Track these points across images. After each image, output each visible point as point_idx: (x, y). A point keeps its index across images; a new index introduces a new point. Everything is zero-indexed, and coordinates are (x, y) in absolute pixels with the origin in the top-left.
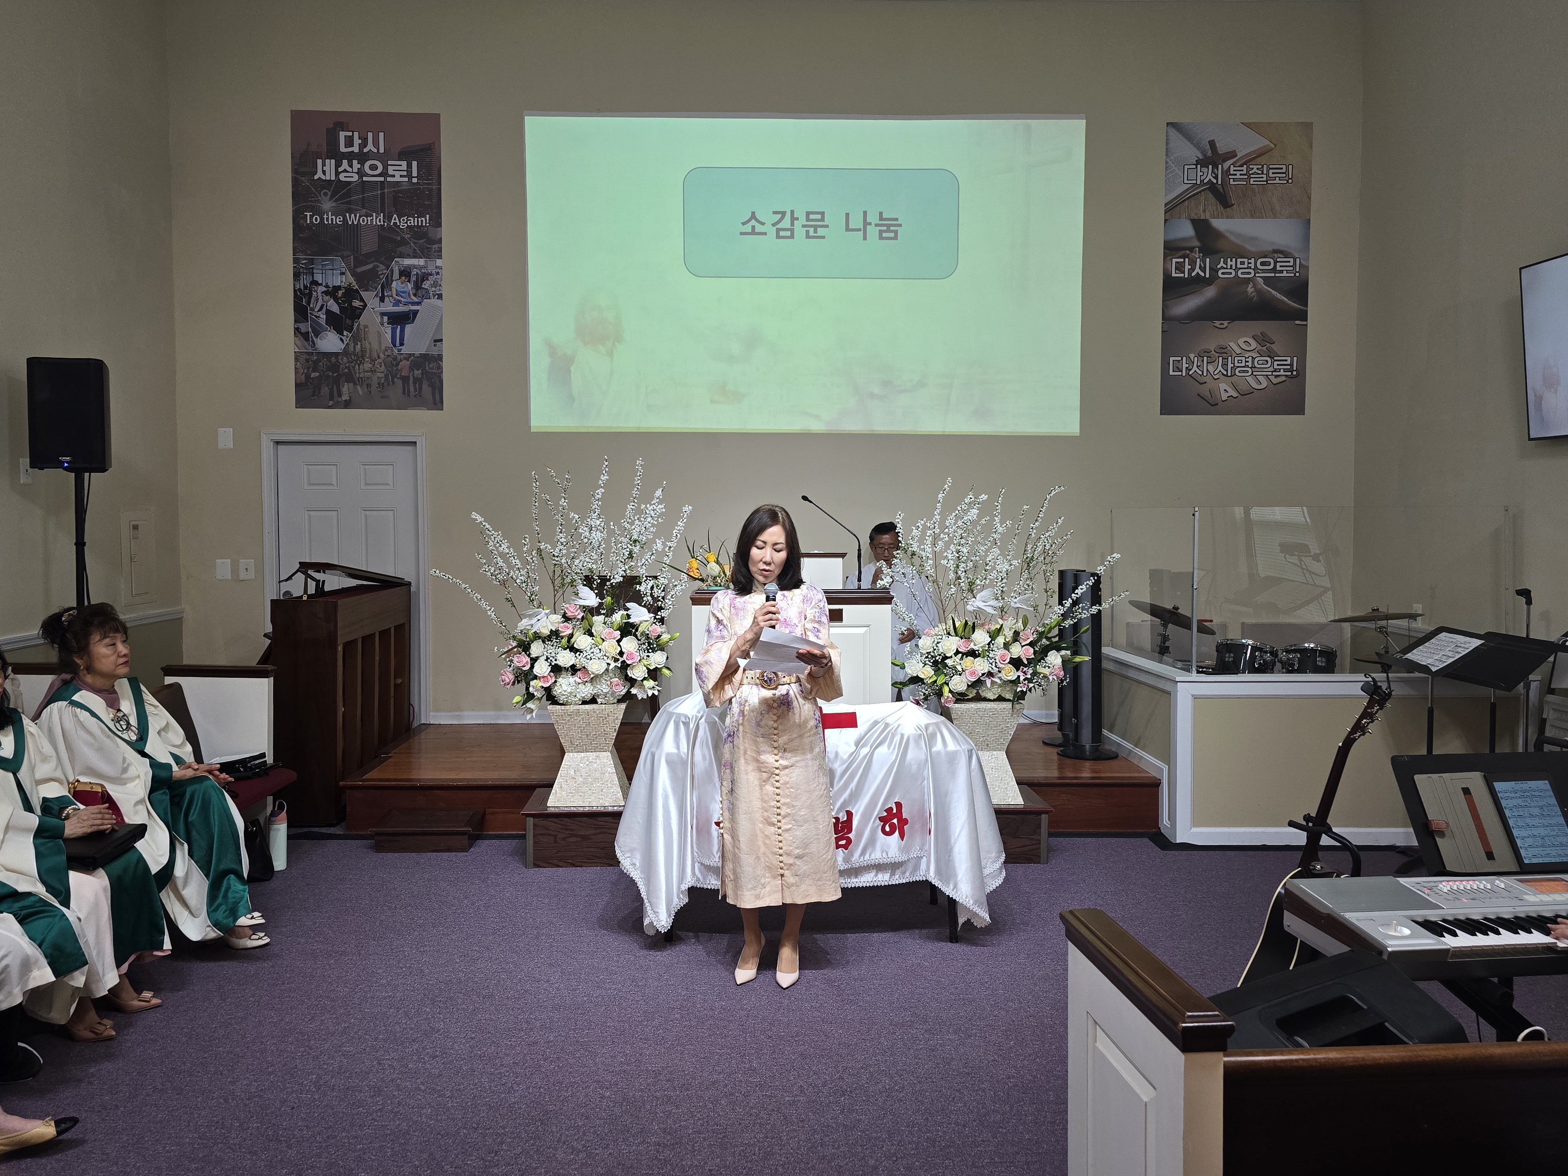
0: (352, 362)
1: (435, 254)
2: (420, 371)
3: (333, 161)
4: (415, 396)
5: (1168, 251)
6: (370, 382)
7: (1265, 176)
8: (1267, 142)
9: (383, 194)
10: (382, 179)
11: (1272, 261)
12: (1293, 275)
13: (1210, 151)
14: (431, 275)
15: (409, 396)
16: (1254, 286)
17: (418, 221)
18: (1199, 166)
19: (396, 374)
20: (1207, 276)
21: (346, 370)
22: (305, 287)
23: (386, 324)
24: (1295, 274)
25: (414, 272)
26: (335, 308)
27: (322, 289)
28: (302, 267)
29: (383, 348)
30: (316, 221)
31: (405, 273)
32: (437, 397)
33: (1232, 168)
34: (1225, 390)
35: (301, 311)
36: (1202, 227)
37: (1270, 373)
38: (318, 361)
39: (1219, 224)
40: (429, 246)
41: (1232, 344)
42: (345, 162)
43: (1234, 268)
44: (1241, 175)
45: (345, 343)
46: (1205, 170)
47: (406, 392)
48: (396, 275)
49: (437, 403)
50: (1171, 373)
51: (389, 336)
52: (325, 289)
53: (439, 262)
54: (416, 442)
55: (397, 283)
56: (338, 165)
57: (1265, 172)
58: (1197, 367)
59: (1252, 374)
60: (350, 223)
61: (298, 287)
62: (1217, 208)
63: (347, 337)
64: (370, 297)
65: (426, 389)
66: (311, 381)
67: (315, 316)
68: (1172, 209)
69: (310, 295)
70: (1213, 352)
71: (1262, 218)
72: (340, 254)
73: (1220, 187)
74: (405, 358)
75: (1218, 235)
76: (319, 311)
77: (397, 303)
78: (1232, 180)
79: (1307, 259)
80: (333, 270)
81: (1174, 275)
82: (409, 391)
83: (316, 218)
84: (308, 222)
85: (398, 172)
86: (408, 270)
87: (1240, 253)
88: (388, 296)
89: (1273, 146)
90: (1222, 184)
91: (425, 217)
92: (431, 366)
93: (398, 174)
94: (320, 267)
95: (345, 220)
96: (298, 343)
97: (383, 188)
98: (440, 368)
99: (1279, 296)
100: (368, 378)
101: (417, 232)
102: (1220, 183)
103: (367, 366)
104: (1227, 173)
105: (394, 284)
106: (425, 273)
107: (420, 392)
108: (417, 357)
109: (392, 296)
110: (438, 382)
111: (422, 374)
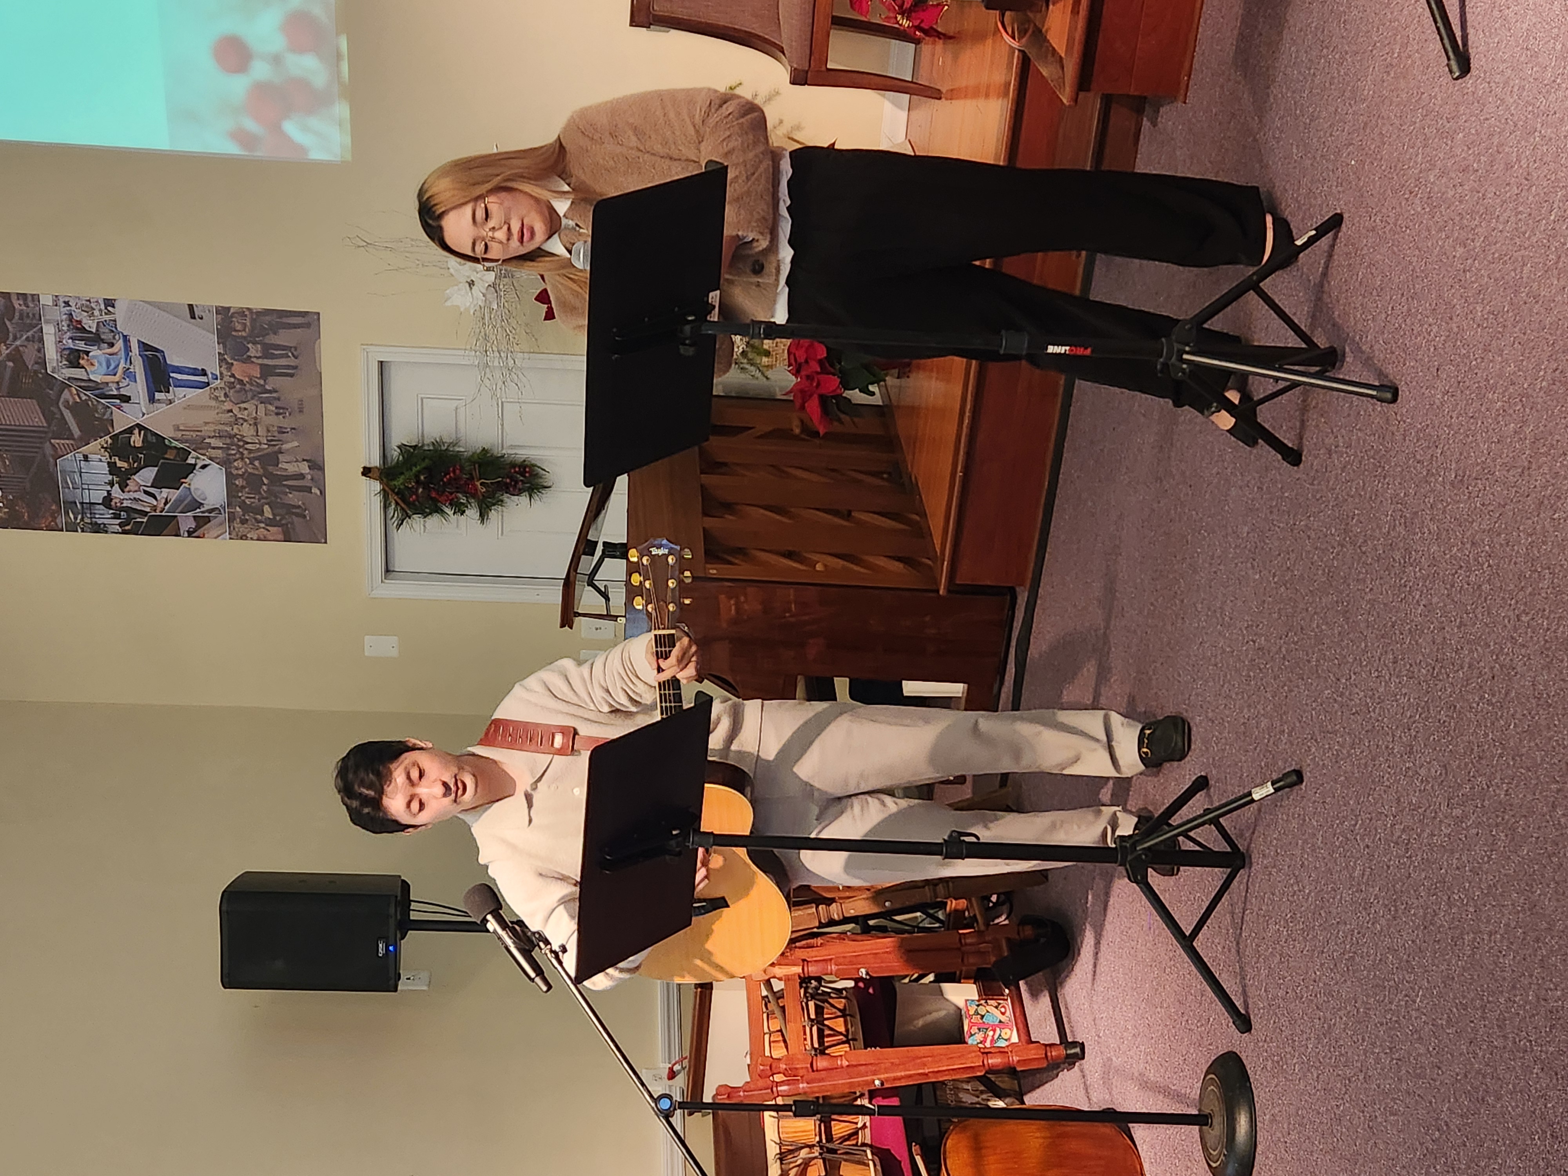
1: (31, 305)
4: (295, 357)
6: (276, 429)
14: (70, 315)
19: (258, 385)
28: (82, 519)
29: (213, 403)
31: (74, 359)
32: (296, 320)
35: (159, 525)
38: (243, 505)
47: (290, 372)
48: (77, 373)
49: (307, 321)
51: (192, 393)
53: (46, 300)
54: (380, 362)
55: (94, 373)
61: (118, 527)
63: (198, 458)
65: (283, 338)
66: (278, 518)
67: (166, 504)
69: (128, 510)
74: (229, 369)
77: (129, 374)
80: (81, 472)
82: (288, 367)
86: (67, 352)
88: (118, 389)
92: (239, 327)
94: (79, 491)
96: (214, 533)
98: (241, 313)
100: (268, 431)
103: (247, 431)
105: (97, 378)
106: (68, 326)
107: (289, 348)
108: (225, 347)
109: (118, 383)
110: (268, 318)
111: (255, 343)
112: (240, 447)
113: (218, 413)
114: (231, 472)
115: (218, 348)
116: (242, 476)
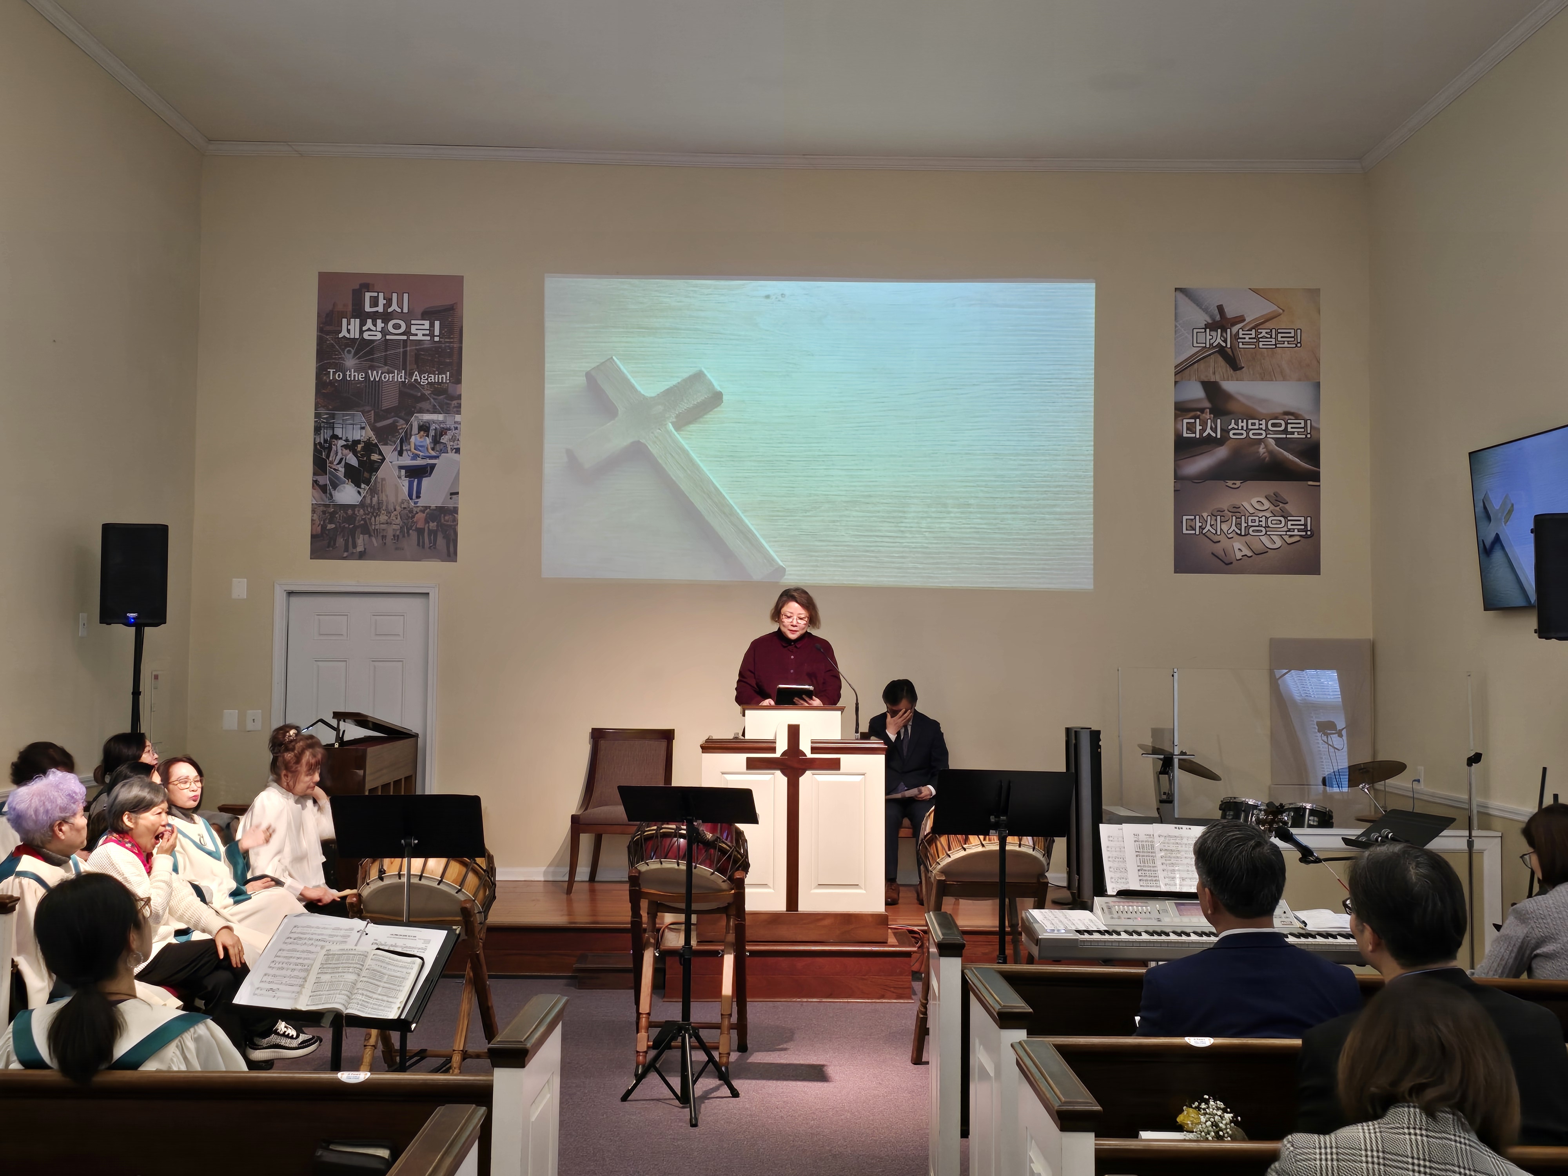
0: (368, 514)
1: (455, 409)
2: (435, 523)
3: (358, 320)
4: (430, 547)
5: (1177, 412)
6: (385, 534)
7: (1273, 340)
8: (1276, 308)
9: (405, 353)
10: (405, 337)
11: (1283, 423)
12: (1304, 436)
13: (1219, 316)
14: (449, 429)
15: (423, 547)
16: (1266, 446)
17: (438, 377)
18: (1208, 330)
19: (412, 527)
20: (1219, 436)
21: (362, 522)
22: (326, 441)
23: (403, 478)
24: (1306, 436)
25: (433, 427)
26: (353, 461)
27: (341, 443)
28: (324, 422)
29: (400, 500)
30: (339, 377)
31: (424, 428)
32: (452, 549)
33: (1241, 332)
34: (1239, 548)
35: (320, 464)
36: (1212, 389)
37: (1285, 533)
38: (335, 513)
39: (1230, 386)
40: (448, 402)
41: (1246, 504)
42: (369, 321)
43: (1245, 428)
44: (1250, 338)
45: (363, 495)
46: (1214, 333)
47: (420, 544)
48: (415, 429)
49: (451, 555)
50: (1185, 531)
51: (406, 490)
52: (345, 443)
53: (458, 418)
54: (428, 593)
55: (416, 439)
56: (362, 324)
57: (1274, 336)
58: (1211, 526)
59: (1266, 533)
60: (372, 379)
61: (319, 441)
62: (1227, 371)
63: (364, 489)
64: (388, 451)
65: (441, 541)
66: (327, 532)
67: (334, 469)
68: (1182, 371)
69: (330, 449)
70: (1226, 512)
71: (1272, 380)
72: (362, 409)
73: (1229, 351)
74: (421, 511)
75: (1228, 396)
76: (338, 464)
77: (415, 457)
78: (1241, 344)
79: (1318, 421)
80: (353, 424)
81: (1185, 435)
82: (423, 542)
83: (339, 375)
84: (331, 378)
85: (420, 330)
86: (427, 425)
87: (1250, 415)
88: (406, 450)
89: (1281, 311)
90: (1231, 347)
91: (445, 374)
92: (447, 518)
93: (420, 333)
94: (341, 422)
95: (367, 377)
96: (316, 495)
97: (405, 346)
98: (455, 520)
99: (1291, 457)
100: (383, 530)
101: (438, 390)
102: (1229, 346)
103: (383, 518)
104: (1236, 337)
105: (413, 439)
106: (443, 428)
107: (435, 544)
108: (433, 510)
109: (410, 450)
110: (452, 534)
111: (437, 526)
112: (373, 514)
113: (393, 503)
114: (356, 508)
115: (433, 506)
116: (354, 513)
